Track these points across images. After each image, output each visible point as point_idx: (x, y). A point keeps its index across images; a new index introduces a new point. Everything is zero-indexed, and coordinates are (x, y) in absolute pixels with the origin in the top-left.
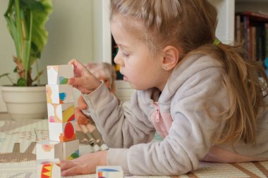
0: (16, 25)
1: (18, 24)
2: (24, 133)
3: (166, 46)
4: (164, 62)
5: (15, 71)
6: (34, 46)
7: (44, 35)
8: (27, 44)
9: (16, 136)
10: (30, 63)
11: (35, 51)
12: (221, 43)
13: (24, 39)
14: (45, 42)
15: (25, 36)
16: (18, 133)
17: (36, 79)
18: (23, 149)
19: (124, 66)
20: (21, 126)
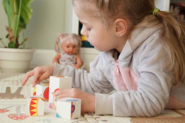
0: (9, 3)
1: (11, 3)
2: (13, 81)
3: (116, 19)
4: (117, 31)
5: (7, 37)
6: (22, 20)
7: (30, 12)
8: (17, 18)
9: (7, 83)
10: (18, 32)
11: (22, 23)
12: (159, 11)
13: (15, 14)
14: (30, 16)
15: (15, 11)
16: (8, 81)
17: (22, 44)
18: (13, 91)
19: (88, 36)
20: (10, 76)
